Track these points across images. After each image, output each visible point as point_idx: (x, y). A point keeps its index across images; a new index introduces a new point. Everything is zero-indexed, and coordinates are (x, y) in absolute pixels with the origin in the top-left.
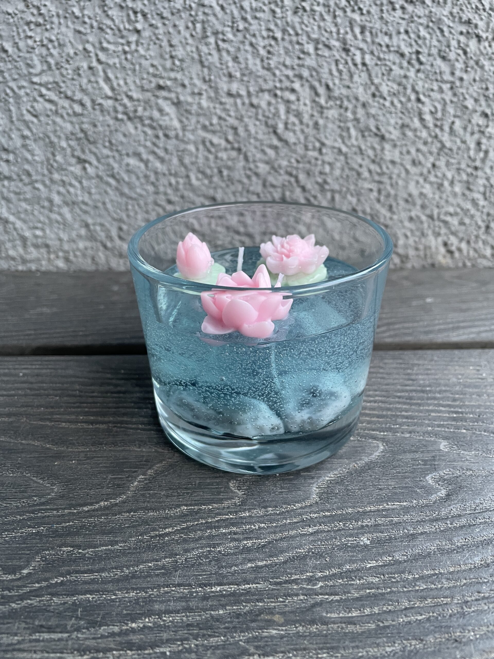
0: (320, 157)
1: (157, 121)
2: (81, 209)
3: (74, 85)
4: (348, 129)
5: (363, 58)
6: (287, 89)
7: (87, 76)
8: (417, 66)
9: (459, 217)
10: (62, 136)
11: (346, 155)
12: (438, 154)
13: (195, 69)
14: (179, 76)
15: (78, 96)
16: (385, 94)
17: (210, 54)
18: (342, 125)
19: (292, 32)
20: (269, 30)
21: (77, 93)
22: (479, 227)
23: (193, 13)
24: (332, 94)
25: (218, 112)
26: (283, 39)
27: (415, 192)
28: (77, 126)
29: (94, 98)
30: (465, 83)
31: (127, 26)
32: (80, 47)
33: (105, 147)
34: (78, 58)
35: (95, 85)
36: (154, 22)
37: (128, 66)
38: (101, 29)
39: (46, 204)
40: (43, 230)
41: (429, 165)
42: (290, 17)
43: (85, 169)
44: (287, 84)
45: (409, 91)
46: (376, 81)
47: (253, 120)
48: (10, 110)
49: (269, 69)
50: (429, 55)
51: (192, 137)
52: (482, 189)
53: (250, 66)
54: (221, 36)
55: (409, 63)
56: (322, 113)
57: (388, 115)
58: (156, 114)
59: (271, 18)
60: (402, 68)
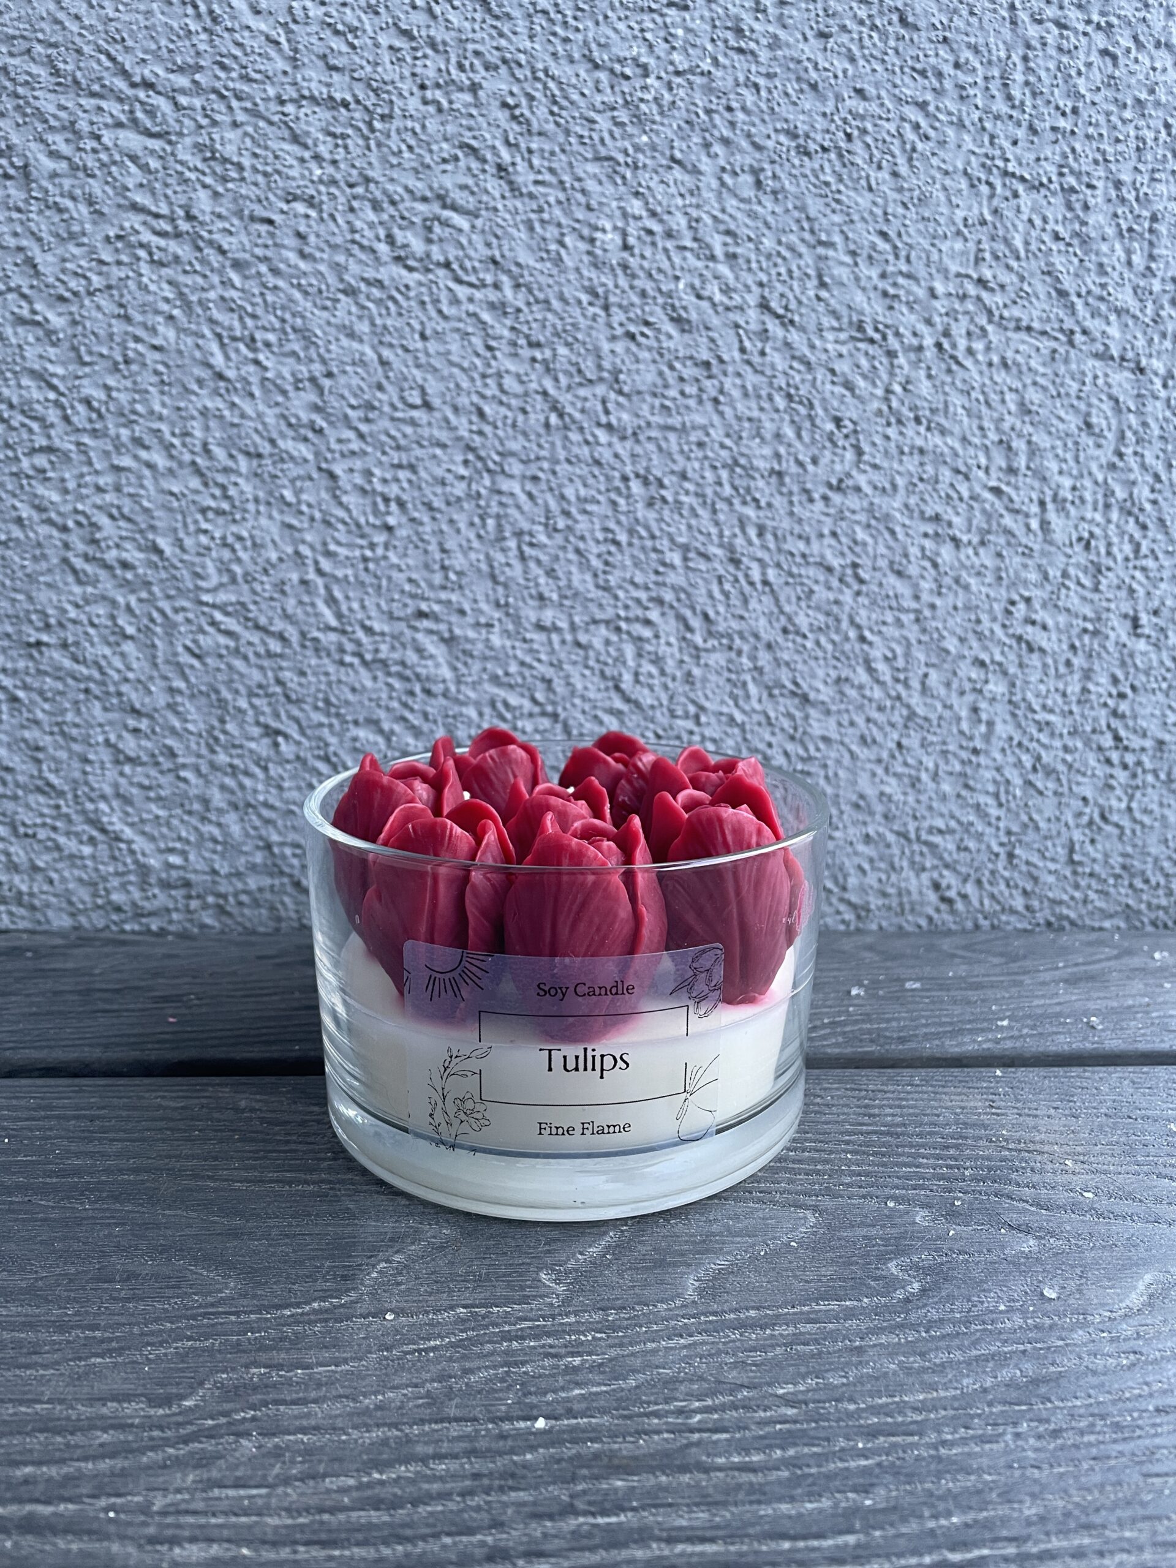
0: (696, 729)
1: (412, 667)
2: (260, 816)
3: (273, 608)
4: (745, 684)
5: (764, 574)
6: (637, 619)
7: (296, 595)
8: (856, 587)
9: (957, 836)
10: (243, 690)
11: (742, 727)
12: (906, 727)
13: (481, 588)
14: (454, 597)
15: (279, 625)
16: (805, 629)
17: (508, 565)
18: (733, 677)
19: (644, 533)
20: (606, 530)
21: (277, 621)
22: (997, 855)
23: (482, 503)
24: (714, 629)
25: (519, 653)
26: (630, 544)
27: (871, 792)
28: (270, 674)
29: (306, 628)
30: (940, 613)
31: (372, 519)
32: (290, 550)
33: (316, 708)
34: (284, 566)
35: (309, 609)
36: (416, 515)
37: (368, 579)
38: (327, 523)
39: (196, 806)
40: (184, 853)
41: (892, 745)
42: (641, 512)
43: (276, 745)
44: (639, 612)
45: (845, 625)
46: (787, 609)
47: (580, 667)
48: (154, 646)
49: (606, 589)
50: (874, 569)
51: (472, 695)
52: (991, 788)
53: (576, 583)
54: (527, 538)
55: (841, 580)
56: (698, 657)
57: (812, 663)
58: (412, 657)
59: (610, 513)
60: (829, 588)
